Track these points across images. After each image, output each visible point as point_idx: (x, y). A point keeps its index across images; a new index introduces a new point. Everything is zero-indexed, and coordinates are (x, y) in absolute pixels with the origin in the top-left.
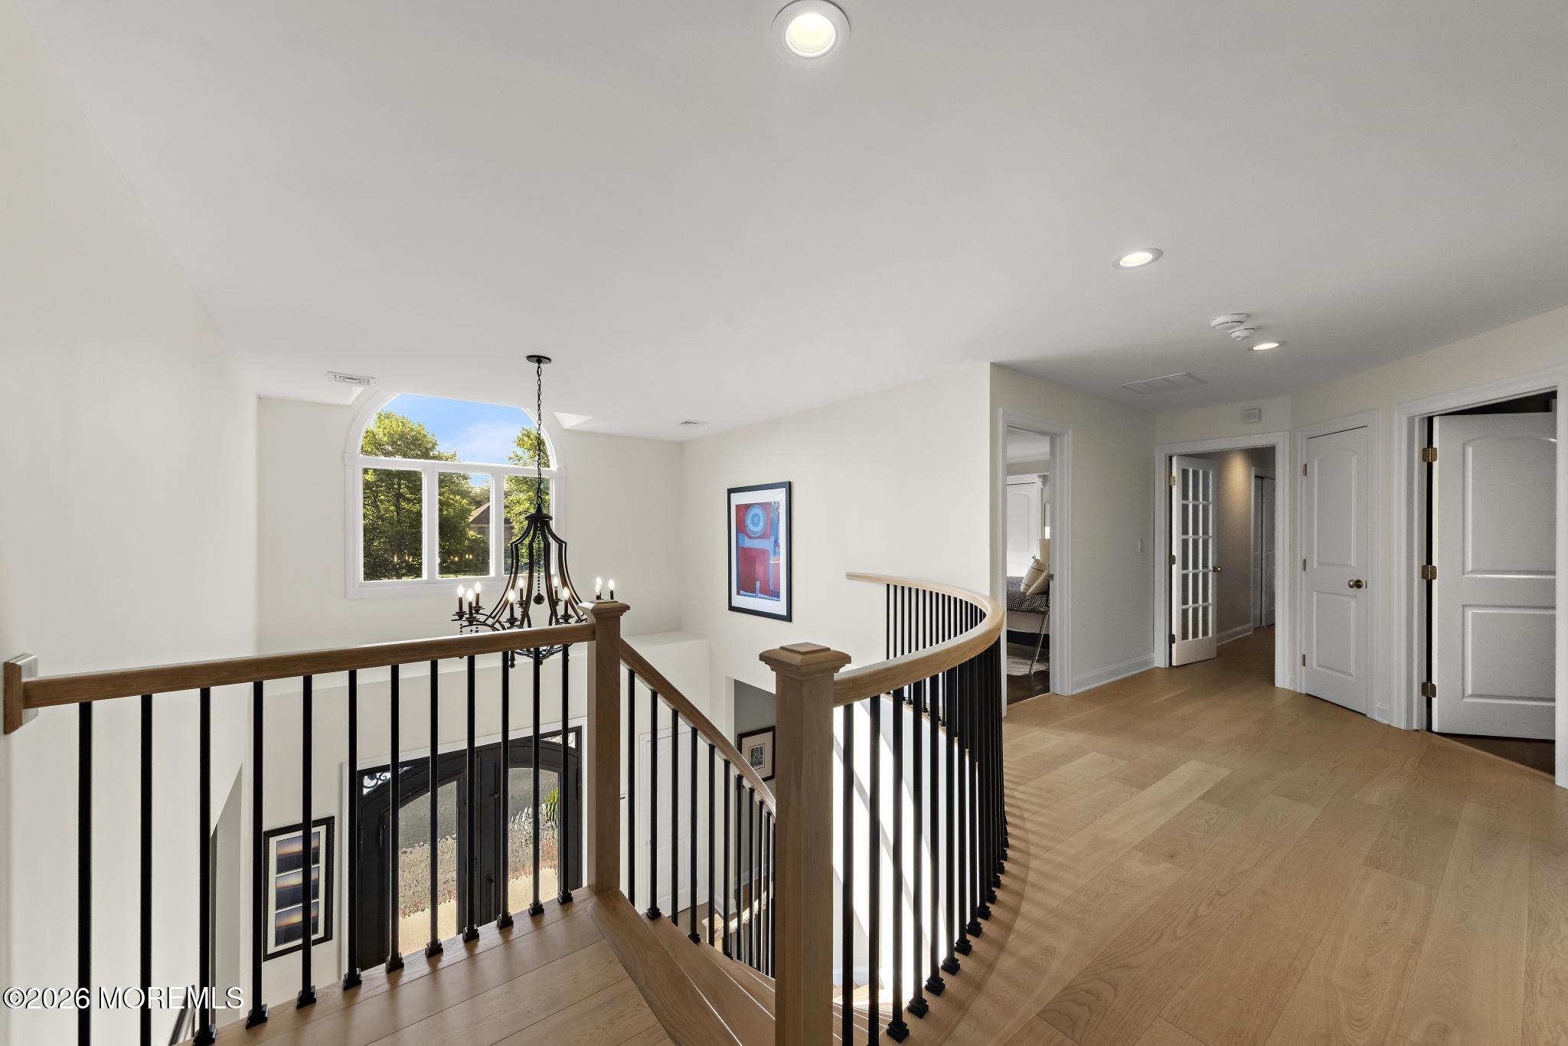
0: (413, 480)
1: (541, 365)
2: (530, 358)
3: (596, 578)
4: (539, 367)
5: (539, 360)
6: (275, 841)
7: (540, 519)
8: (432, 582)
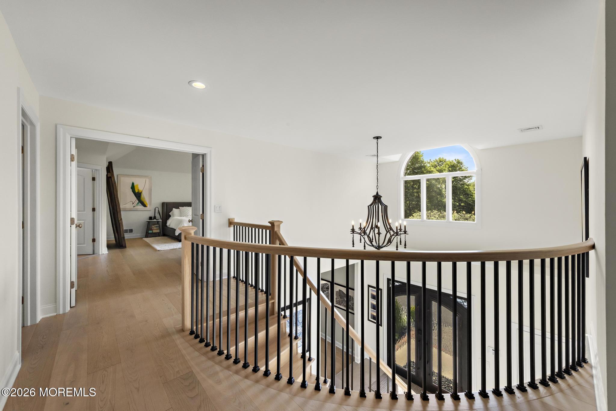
0: (418, 182)
1: (378, 140)
2: (374, 138)
3: (396, 222)
4: (377, 141)
5: (377, 138)
6: (370, 288)
7: (377, 198)
8: (423, 221)
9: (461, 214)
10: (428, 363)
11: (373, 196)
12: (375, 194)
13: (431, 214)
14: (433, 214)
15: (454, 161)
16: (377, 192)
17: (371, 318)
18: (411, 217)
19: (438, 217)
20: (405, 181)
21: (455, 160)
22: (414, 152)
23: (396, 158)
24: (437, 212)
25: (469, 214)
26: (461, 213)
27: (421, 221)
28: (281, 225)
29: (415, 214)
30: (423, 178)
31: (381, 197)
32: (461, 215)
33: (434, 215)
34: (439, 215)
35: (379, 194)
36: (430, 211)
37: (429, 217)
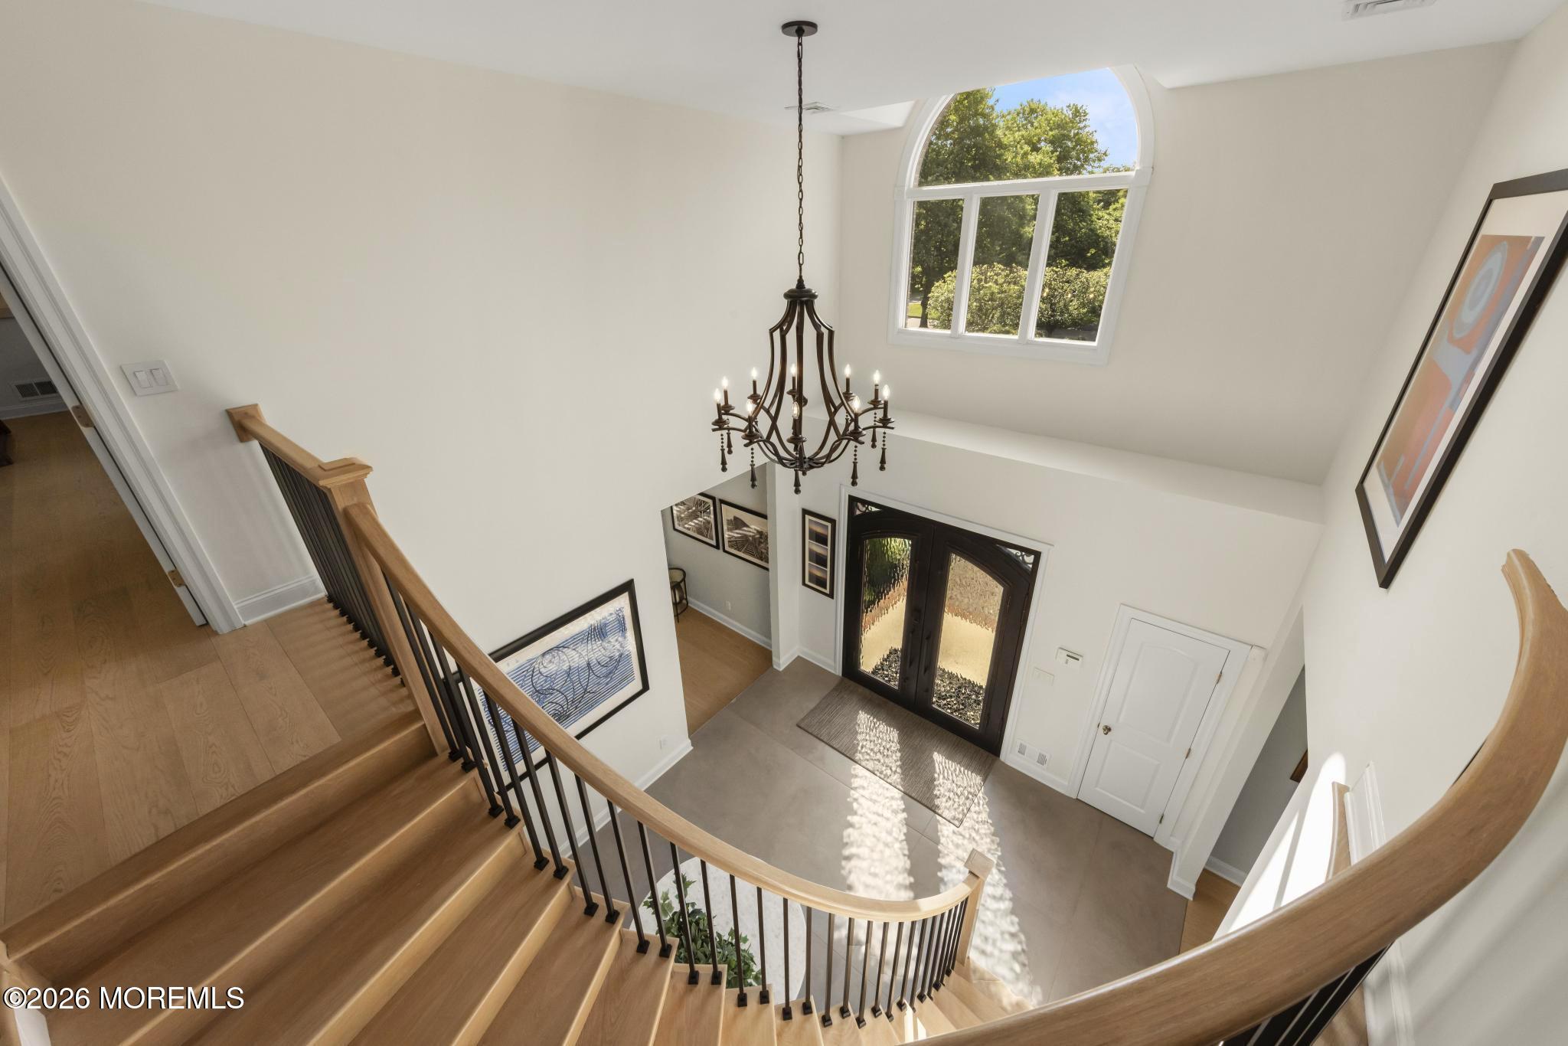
1: (804, 39)
2: (783, 26)
4: (800, 41)
5: (803, 30)
6: (808, 517)
7: (800, 300)
8: (956, 337)
9: (1057, 270)
10: (927, 672)
11: (787, 296)
12: (794, 286)
13: (989, 274)
14: (992, 274)
15: (1065, 111)
16: (801, 277)
17: (810, 581)
18: (940, 282)
19: (1004, 282)
20: (918, 202)
21: (1069, 106)
22: (953, 95)
23: (892, 114)
24: (1002, 267)
25: (1077, 268)
26: (1057, 268)
27: (950, 337)
28: (370, 481)
29: (950, 273)
30: (971, 194)
31: (815, 297)
32: (1056, 272)
33: (995, 277)
34: (1007, 276)
35: (807, 285)
36: (985, 266)
37: (983, 283)
